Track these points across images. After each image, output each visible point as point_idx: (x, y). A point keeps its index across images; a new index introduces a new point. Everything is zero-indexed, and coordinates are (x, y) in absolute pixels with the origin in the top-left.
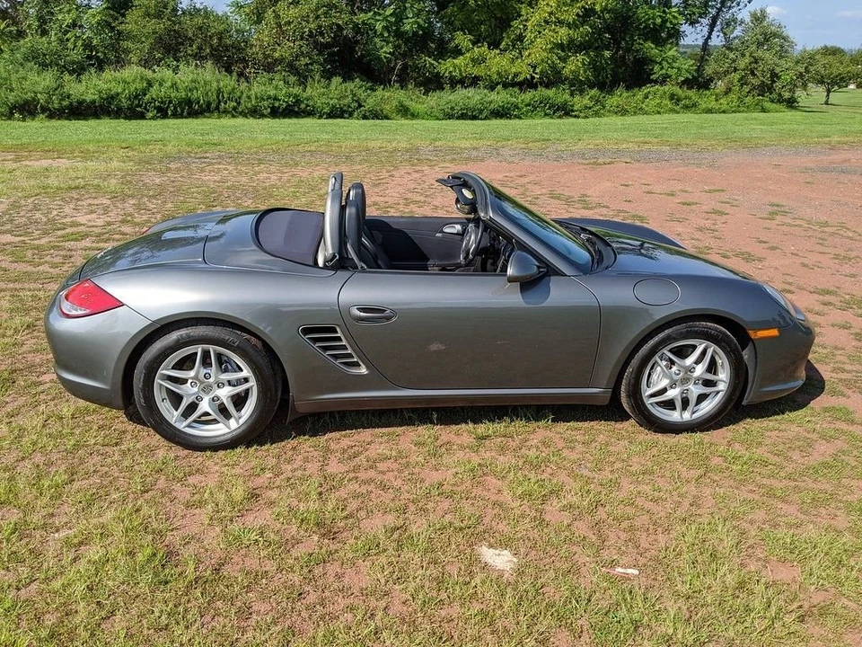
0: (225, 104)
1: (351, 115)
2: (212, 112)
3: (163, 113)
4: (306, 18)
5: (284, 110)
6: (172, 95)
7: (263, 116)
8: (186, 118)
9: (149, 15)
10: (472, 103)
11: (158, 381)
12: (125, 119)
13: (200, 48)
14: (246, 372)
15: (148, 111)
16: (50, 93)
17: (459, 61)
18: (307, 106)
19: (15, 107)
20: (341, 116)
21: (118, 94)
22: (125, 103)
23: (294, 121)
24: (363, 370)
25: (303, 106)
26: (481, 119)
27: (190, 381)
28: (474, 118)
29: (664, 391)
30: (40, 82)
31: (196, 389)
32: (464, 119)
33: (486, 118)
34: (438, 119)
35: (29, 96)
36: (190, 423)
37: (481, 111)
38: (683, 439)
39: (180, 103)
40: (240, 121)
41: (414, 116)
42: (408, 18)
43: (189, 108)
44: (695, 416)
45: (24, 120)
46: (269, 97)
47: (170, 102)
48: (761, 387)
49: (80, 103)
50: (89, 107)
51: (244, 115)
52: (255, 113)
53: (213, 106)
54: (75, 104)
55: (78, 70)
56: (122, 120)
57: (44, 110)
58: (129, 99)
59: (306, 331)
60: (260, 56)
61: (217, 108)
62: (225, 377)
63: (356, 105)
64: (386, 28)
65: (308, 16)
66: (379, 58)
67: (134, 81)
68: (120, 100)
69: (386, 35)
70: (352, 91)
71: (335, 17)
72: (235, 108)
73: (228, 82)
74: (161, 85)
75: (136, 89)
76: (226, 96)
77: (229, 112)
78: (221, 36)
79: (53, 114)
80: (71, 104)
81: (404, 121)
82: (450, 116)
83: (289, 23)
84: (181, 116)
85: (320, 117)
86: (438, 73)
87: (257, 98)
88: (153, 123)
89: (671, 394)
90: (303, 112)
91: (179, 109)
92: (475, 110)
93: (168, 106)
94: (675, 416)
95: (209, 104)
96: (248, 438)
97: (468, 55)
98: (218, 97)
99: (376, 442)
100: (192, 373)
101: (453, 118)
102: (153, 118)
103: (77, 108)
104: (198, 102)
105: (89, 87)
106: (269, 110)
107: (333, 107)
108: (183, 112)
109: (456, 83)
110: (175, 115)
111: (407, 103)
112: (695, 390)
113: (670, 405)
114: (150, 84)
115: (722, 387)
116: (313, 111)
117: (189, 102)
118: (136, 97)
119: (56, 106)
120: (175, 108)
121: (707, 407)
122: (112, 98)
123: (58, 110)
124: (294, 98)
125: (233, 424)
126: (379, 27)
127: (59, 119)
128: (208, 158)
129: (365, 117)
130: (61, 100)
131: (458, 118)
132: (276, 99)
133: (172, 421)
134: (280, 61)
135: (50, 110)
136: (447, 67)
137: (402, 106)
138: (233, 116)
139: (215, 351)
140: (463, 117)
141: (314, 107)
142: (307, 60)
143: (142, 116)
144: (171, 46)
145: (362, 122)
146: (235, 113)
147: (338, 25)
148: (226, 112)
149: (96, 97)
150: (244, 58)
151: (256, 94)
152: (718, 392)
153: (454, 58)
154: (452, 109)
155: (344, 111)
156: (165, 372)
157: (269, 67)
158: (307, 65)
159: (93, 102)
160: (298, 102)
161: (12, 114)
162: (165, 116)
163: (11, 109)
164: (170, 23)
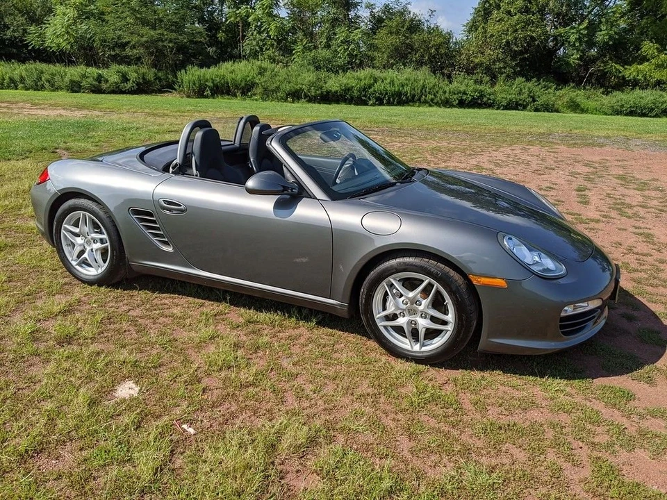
0: (426, 97)
1: (525, 108)
2: (416, 102)
3: (380, 102)
4: (506, 32)
5: (470, 102)
6: (389, 89)
7: (452, 106)
8: (396, 105)
9: (391, 33)
10: (643, 102)
11: (63, 231)
12: (355, 105)
13: (423, 56)
14: (106, 236)
15: (370, 100)
16: (312, 84)
17: (644, 67)
18: (489, 99)
19: (289, 94)
20: (516, 108)
21: (352, 87)
22: (356, 94)
23: (476, 110)
24: (170, 249)
25: (485, 99)
26: (650, 117)
28: (644, 115)
30: (307, 77)
31: (83, 242)
32: (632, 116)
33: (656, 116)
34: (606, 114)
35: (297, 87)
36: (79, 263)
37: (652, 110)
39: (393, 95)
40: (435, 109)
41: (583, 111)
42: (601, 30)
43: (399, 98)
44: (424, 349)
45: (293, 102)
46: (460, 92)
47: (387, 94)
49: (328, 92)
50: (333, 95)
51: (438, 104)
52: (447, 103)
53: (416, 98)
54: (324, 93)
55: (335, 70)
57: (306, 96)
58: (359, 91)
60: (465, 62)
61: (419, 100)
62: (97, 236)
63: (531, 100)
64: (579, 39)
65: (508, 30)
66: (568, 64)
67: (365, 79)
68: (353, 92)
69: (577, 44)
70: (529, 88)
71: (530, 30)
72: (432, 100)
73: (432, 80)
74: (383, 81)
75: (365, 84)
76: (427, 90)
77: (427, 103)
78: (438, 47)
79: (312, 100)
80: (322, 93)
81: (572, 115)
82: (618, 113)
83: (492, 36)
84: (392, 104)
85: (498, 109)
86: (624, 77)
87: (450, 92)
88: (372, 108)
90: (485, 104)
91: (391, 100)
92: (645, 109)
93: (385, 97)
94: (405, 344)
95: (414, 96)
97: (653, 61)
98: (421, 91)
100: (79, 230)
101: (621, 114)
102: (374, 105)
103: (326, 95)
104: (406, 95)
105: (334, 83)
106: (457, 101)
107: (511, 100)
108: (394, 100)
109: (635, 84)
110: (389, 104)
111: (578, 100)
112: (423, 324)
114: (375, 81)
115: (450, 327)
116: (493, 103)
117: (399, 94)
118: (364, 90)
119: (313, 94)
120: (389, 98)
121: (437, 343)
122: (349, 90)
123: (314, 97)
124: (479, 93)
125: (100, 270)
126: (572, 38)
127: (314, 103)
129: (537, 110)
130: (317, 90)
131: (627, 114)
132: (465, 93)
134: (481, 64)
135: (310, 97)
136: (630, 72)
137: (573, 102)
138: (430, 106)
139: (88, 216)
140: (631, 113)
141: (494, 100)
142: (502, 65)
143: (365, 103)
144: (401, 55)
145: (533, 113)
146: (431, 103)
147: (532, 37)
148: (425, 102)
149: (337, 89)
150: (453, 63)
151: (450, 89)
152: (447, 331)
153: (638, 64)
154: (622, 106)
155: (520, 105)
156: (66, 226)
157: (470, 71)
158: (500, 68)
159: (336, 92)
160: (482, 95)
161: (287, 98)
162: (381, 104)
163: (287, 95)
164: (404, 38)
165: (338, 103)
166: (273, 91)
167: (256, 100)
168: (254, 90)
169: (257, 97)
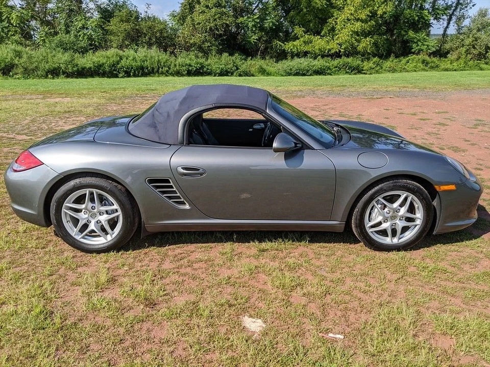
0: (162, 69)
1: (232, 74)
2: (155, 74)
3: (128, 74)
4: (208, 21)
5: (195, 72)
6: (133, 64)
7: (182, 75)
8: (140, 77)
9: (122, 21)
10: (302, 67)
11: (64, 210)
13: (150, 39)
14: (116, 206)
15: (120, 73)
16: (67, 63)
17: (297, 43)
18: (208, 69)
19: (49, 72)
20: (227, 75)
21: (103, 64)
22: (107, 69)
23: (200, 78)
24: (187, 207)
25: (205, 69)
26: (308, 76)
27: (83, 211)
28: (304, 75)
29: (380, 224)
30: (62, 58)
31: (87, 216)
32: (298, 76)
33: (311, 75)
34: (282, 76)
35: (56, 66)
36: (84, 236)
37: (308, 71)
38: (393, 255)
39: (137, 69)
40: (170, 78)
41: (269, 74)
42: (267, 20)
43: (142, 71)
44: (401, 240)
45: (53, 78)
46: (186, 65)
47: (132, 68)
48: (445, 222)
49: (83, 69)
50: (88, 71)
51: (172, 75)
52: (178, 74)
53: (155, 70)
54: (80, 69)
55: (84, 51)
56: (106, 78)
57: (64, 73)
58: (110, 66)
59: (151, 181)
60: (183, 42)
61: (158, 71)
62: (104, 208)
63: (236, 68)
64: (254, 26)
65: (210, 20)
66: (250, 42)
67: (113, 56)
68: (105, 68)
69: (254, 29)
70: (233, 61)
71: (225, 19)
72: (167, 71)
73: (164, 57)
74: (127, 59)
75: (113, 61)
76: (162, 64)
77: (164, 73)
78: (161, 31)
79: (69, 75)
80: (78, 69)
81: (262, 77)
82: (289, 74)
83: (199, 24)
84: (138, 76)
85: (215, 76)
86: (284, 50)
87: (179, 65)
88: (122, 79)
89: (385, 226)
90: (205, 73)
91: (136, 72)
92: (304, 70)
93: (131, 70)
94: (388, 240)
95: (153, 69)
96: (118, 246)
97: (302, 39)
98: (158, 65)
99: (197, 251)
100: (83, 206)
101: (291, 75)
102: (123, 77)
103: (81, 72)
104: (147, 68)
105: (88, 60)
106: (186, 72)
107: (222, 69)
108: (139, 73)
109: (294, 55)
110: (135, 76)
111: (265, 67)
112: (400, 224)
113: (384, 233)
114: (121, 59)
115: (419, 222)
116: (211, 72)
117: (142, 68)
118: (113, 65)
119: (70, 71)
120: (135, 72)
121: (409, 235)
122: (100, 66)
123: (72, 73)
124: (200, 65)
125: (109, 238)
126: (250, 25)
127: (72, 78)
128: (147, 97)
129: (240, 75)
130: (74, 67)
131: (294, 75)
132: (190, 65)
133: (73, 234)
134: (195, 44)
135: (67, 73)
136: (289, 46)
137: (262, 68)
138: (167, 76)
139: (97, 193)
140: (297, 74)
141: (211, 70)
142: (209, 44)
143: (116, 76)
144: (135, 37)
145: (238, 78)
146: (167, 74)
147: (227, 24)
148: (162, 73)
149: (92, 65)
150: (174, 44)
151: (179, 63)
152: (416, 226)
153: (294, 41)
154: (291, 69)
155: (229, 72)
156: (68, 205)
157: (188, 49)
158: (209, 46)
159: (90, 68)
160: (202, 67)
161: (47, 75)
162: (129, 76)
163: (47, 73)
164: (134, 25)
165: (93, 77)
166: (33, 70)
167: (18, 78)
168: (15, 70)
169: (20, 76)
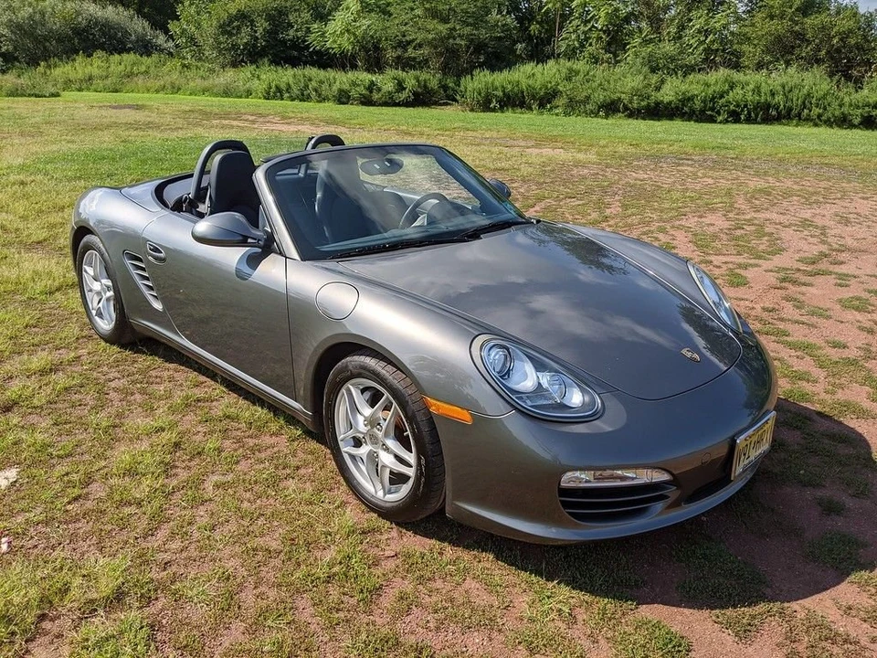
0: (810, 111)
2: (792, 119)
3: (735, 117)
6: (751, 99)
7: (852, 126)
8: (760, 123)
9: (771, 17)
12: (696, 121)
15: (719, 115)
16: (636, 92)
19: (602, 107)
21: (695, 95)
35: (614, 97)
39: (755, 108)
40: (823, 130)
43: (765, 113)
44: (388, 497)
45: (607, 117)
46: (868, 105)
47: (746, 106)
49: (658, 104)
50: (666, 108)
51: (829, 123)
52: (843, 122)
53: (794, 112)
54: (652, 105)
56: (693, 122)
57: (625, 109)
58: (704, 101)
61: (799, 115)
67: (716, 84)
68: (695, 103)
72: (819, 116)
73: (824, 86)
74: (743, 88)
75: (714, 92)
76: (814, 101)
77: (812, 120)
79: (633, 114)
80: (648, 105)
84: (754, 122)
87: (851, 105)
88: (719, 126)
91: (753, 115)
93: (742, 110)
95: (790, 110)
98: (804, 103)
102: (726, 121)
103: (654, 108)
104: (777, 109)
105: (670, 91)
106: (861, 119)
108: (757, 116)
110: (749, 120)
114: (732, 87)
117: (767, 106)
118: (713, 98)
119: (635, 106)
120: (749, 113)
122: (688, 100)
123: (638, 110)
127: (636, 118)
130: (643, 100)
135: (631, 111)
138: (816, 125)
143: (712, 120)
146: (817, 121)
148: (808, 119)
149: (673, 98)
150: (868, 60)
151: (852, 100)
159: (670, 103)
161: (599, 111)
162: (737, 120)
163: (599, 108)
164: (789, 23)
165: (671, 119)
166: (581, 102)
167: (557, 115)
168: (556, 102)
169: (559, 110)
